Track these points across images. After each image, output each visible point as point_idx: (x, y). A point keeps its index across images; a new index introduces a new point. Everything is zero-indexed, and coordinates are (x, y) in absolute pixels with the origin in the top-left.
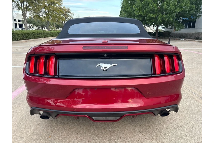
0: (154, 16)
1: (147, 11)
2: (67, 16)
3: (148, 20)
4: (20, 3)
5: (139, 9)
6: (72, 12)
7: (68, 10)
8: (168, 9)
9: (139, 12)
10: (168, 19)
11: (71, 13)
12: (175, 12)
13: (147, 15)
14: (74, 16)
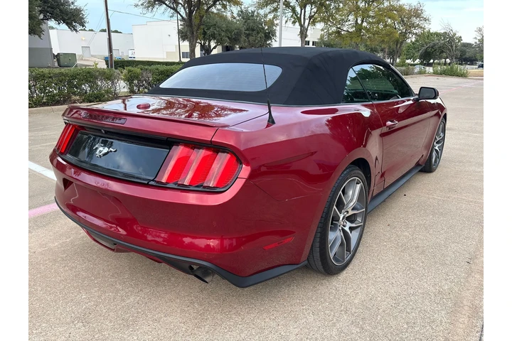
2: (413, 26)
4: (298, 9)
6: (425, 15)
7: (418, 10)
11: (425, 20)
14: (430, 26)
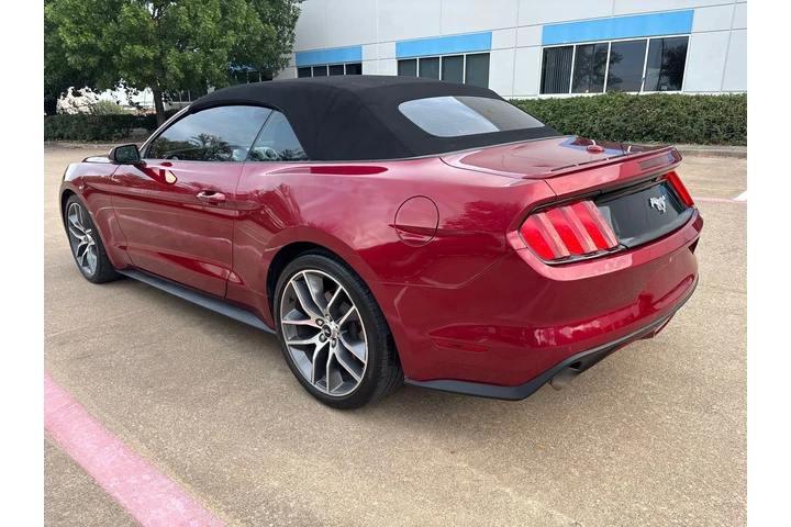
0: (151, 55)
1: (118, 35)
3: (124, 69)
5: (76, 23)
8: (195, 33)
9: (81, 33)
10: (204, 69)
12: (223, 45)
13: (117, 49)
